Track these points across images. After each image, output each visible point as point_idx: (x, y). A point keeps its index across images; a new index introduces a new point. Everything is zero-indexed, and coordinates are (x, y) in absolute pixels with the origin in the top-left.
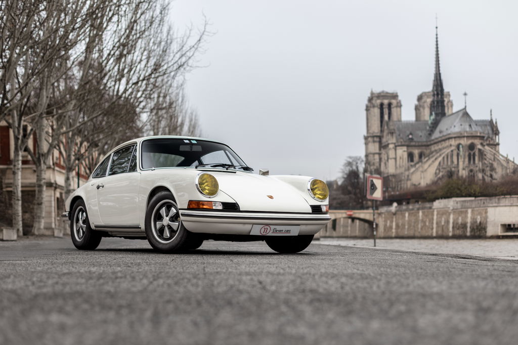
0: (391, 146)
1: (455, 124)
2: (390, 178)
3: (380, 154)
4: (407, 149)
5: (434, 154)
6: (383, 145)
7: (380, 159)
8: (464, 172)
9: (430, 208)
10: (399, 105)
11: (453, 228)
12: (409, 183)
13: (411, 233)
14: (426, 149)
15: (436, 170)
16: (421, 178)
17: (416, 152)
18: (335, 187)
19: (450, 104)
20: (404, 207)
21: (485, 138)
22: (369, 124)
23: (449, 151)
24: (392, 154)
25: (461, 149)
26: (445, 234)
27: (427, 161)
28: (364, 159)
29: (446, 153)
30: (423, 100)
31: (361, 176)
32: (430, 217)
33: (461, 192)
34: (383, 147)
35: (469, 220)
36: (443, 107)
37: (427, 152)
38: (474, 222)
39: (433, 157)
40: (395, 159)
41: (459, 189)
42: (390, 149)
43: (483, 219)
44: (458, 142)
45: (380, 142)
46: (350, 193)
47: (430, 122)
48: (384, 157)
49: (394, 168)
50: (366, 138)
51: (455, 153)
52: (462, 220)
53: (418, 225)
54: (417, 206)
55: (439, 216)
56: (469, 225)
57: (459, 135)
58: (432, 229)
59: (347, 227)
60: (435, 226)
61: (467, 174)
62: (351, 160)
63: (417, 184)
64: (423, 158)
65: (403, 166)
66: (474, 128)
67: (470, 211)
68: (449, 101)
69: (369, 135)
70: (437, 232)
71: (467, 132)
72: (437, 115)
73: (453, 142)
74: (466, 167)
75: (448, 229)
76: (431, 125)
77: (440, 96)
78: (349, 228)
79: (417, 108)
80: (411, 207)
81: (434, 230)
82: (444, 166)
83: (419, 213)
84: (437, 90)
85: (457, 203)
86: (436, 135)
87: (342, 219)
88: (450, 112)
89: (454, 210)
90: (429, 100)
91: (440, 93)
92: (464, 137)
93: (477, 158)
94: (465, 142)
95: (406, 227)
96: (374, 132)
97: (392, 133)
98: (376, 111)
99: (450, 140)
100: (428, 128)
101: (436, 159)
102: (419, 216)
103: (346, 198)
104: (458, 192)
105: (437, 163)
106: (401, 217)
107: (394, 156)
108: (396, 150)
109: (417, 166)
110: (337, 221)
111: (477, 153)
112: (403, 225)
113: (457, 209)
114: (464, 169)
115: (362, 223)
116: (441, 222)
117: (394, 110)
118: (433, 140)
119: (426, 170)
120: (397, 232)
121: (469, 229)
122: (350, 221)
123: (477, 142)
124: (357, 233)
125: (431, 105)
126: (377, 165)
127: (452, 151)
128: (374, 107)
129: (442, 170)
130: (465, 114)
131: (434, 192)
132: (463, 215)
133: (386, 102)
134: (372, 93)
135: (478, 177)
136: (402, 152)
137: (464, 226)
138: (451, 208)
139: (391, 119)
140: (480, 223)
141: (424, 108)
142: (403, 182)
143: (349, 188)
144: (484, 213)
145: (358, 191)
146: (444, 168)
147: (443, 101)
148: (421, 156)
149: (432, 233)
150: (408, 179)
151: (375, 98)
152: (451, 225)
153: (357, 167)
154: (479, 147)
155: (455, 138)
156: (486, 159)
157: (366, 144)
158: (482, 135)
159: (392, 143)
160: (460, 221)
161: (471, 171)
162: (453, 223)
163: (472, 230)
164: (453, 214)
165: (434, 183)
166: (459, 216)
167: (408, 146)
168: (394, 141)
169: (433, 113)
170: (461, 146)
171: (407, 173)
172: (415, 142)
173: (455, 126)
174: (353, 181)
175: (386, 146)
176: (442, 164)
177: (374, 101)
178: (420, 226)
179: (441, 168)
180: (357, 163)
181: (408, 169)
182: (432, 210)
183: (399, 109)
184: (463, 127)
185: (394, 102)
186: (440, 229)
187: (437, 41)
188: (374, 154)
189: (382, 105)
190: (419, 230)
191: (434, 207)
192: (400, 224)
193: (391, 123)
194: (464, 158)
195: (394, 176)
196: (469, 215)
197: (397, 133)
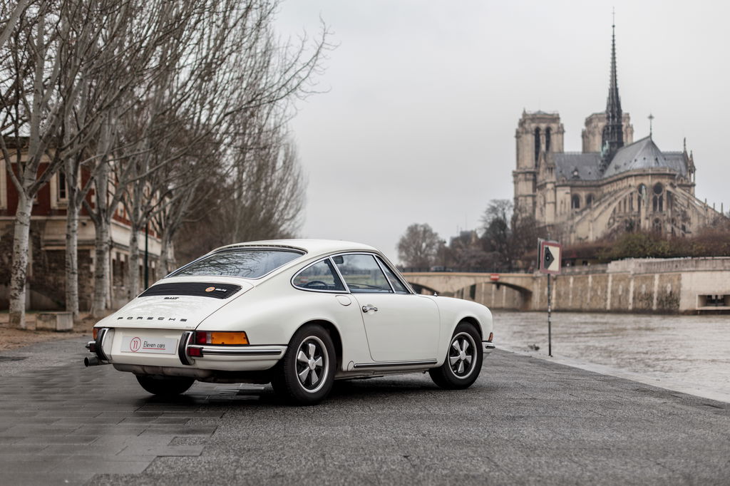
0: (549, 186)
1: (636, 157)
2: (548, 229)
3: (534, 197)
4: (571, 190)
5: (607, 197)
6: (539, 184)
7: (535, 204)
8: (647, 222)
9: (604, 272)
10: (561, 131)
11: (634, 298)
12: (573, 236)
13: (577, 305)
14: (597, 191)
15: (610, 219)
16: (589, 230)
17: (583, 195)
18: (473, 240)
19: (629, 130)
20: (568, 270)
21: (676, 177)
22: (520, 157)
23: (627, 193)
24: (550, 196)
25: (644, 191)
26: (622, 307)
27: (597, 206)
28: (513, 204)
29: (624, 196)
30: (593, 125)
31: (509, 226)
32: (603, 283)
33: (645, 250)
34: (537, 186)
35: (656, 289)
36: (620, 134)
37: (597, 194)
38: (662, 291)
39: (605, 201)
40: (555, 203)
41: (642, 246)
42: (548, 190)
43: (674, 288)
44: (639, 181)
45: (535, 181)
46: (493, 249)
47: (602, 155)
48: (540, 201)
49: (553, 215)
50: (515, 174)
51: (635, 196)
52: (646, 288)
53: (586, 294)
54: (585, 269)
55: (615, 282)
56: (655, 296)
57: (642, 173)
58: (606, 300)
59: (490, 294)
60: (609, 295)
61: (651, 225)
62: (496, 205)
63: (583, 237)
64: (592, 202)
65: (565, 213)
66: (662, 163)
67: (657, 276)
68: (629, 126)
69: (519, 171)
70: (612, 304)
71: (652, 168)
72: (611, 144)
73: (632, 182)
74: (650, 215)
75: (627, 301)
76: (604, 159)
77: (616, 120)
78: (493, 297)
79: (585, 136)
80: (577, 270)
81: (609, 302)
82: (621, 215)
83: (588, 278)
84: (612, 111)
85: (640, 266)
86: (611, 171)
87: (483, 285)
88: (629, 142)
89: (636, 276)
90: (601, 125)
91: (616, 115)
92: (648, 175)
93: (664, 204)
94: (648, 182)
95: (571, 296)
96: (526, 167)
97: (551, 169)
98: (530, 139)
99: (629, 179)
100: (599, 162)
101: (609, 204)
102: (588, 283)
103: (488, 255)
104: (641, 250)
105: (611, 210)
106: (563, 282)
107: (553, 200)
108: (555, 191)
109: (584, 213)
110: (477, 287)
111: (665, 197)
112: (567, 294)
113: (639, 274)
114: (647, 218)
115: (511, 289)
116: (617, 290)
117: (554, 138)
118: (606, 179)
119: (595, 220)
120: (557, 304)
121: (655, 301)
122: (494, 287)
123: (665, 181)
124: (504, 304)
125: (604, 131)
126: (531, 211)
127: (631, 194)
128: (527, 132)
129: (617, 219)
130: (650, 144)
131: (609, 250)
132: (648, 282)
133: (543, 126)
134: (525, 114)
135: (666, 229)
136: (564, 195)
137: (649, 296)
138: (632, 273)
139: (550, 148)
140: (671, 292)
141: (594, 135)
142: (564, 235)
143: (493, 242)
144: (676, 279)
145: (504, 246)
146: (620, 217)
147: (620, 127)
148: (589, 199)
149: (606, 305)
150: (572, 230)
151: (528, 122)
152: (631, 295)
153: (504, 215)
154: (668, 188)
155: (636, 176)
156: (676, 205)
157: (516, 183)
158: (672, 172)
159: (551, 182)
160: (643, 290)
161: (657, 221)
162: (634, 293)
163: (660, 302)
164: (635, 281)
165: (608, 237)
166: (643, 283)
167: (572, 187)
168: (554, 179)
169: (607, 142)
170: (643, 187)
171: (570, 223)
172: (582, 181)
173: (636, 161)
174: (498, 233)
175: (543, 186)
176: (617, 211)
177: (526, 126)
178: (589, 296)
179: (616, 216)
180: (504, 209)
181: (572, 217)
182: (605, 275)
183: (560, 136)
184: (646, 161)
185: (554, 126)
186: (616, 300)
187: (614, 45)
188: (526, 196)
189: (537, 130)
190: (588, 301)
191: (608, 271)
192: (562, 293)
193: (550, 156)
194: (648, 204)
195: (552, 226)
196: (656, 282)
197: (558, 168)
